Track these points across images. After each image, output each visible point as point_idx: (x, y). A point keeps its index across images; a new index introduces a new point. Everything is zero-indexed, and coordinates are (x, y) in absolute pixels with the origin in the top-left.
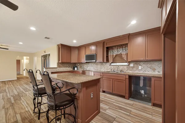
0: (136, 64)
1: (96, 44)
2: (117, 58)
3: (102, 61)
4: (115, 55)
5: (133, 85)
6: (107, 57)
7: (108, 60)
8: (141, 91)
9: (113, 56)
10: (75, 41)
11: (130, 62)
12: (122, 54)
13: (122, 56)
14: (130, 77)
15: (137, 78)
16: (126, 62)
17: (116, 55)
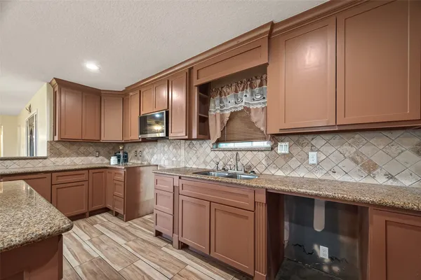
0: (297, 143)
1: (166, 79)
2: (238, 125)
3: (183, 135)
4: (227, 113)
5: (286, 224)
6: (203, 120)
7: (204, 134)
8: (316, 247)
9: (222, 116)
11: (276, 138)
12: (249, 110)
13: (249, 117)
15: (305, 203)
16: (265, 139)
17: (233, 115)
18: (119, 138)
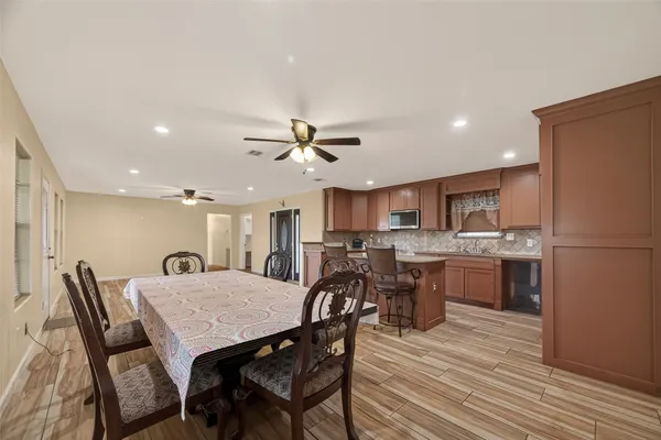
0: (521, 234)
1: (418, 187)
2: (475, 221)
4: (467, 212)
5: (513, 285)
6: (449, 217)
7: (449, 226)
8: (531, 296)
9: (463, 214)
10: (370, 183)
11: (504, 231)
12: (485, 211)
13: (485, 216)
14: (507, 264)
15: (524, 265)
16: (496, 231)
17: (471, 214)
18: (364, 227)
